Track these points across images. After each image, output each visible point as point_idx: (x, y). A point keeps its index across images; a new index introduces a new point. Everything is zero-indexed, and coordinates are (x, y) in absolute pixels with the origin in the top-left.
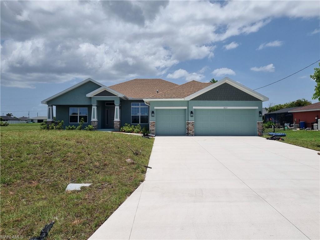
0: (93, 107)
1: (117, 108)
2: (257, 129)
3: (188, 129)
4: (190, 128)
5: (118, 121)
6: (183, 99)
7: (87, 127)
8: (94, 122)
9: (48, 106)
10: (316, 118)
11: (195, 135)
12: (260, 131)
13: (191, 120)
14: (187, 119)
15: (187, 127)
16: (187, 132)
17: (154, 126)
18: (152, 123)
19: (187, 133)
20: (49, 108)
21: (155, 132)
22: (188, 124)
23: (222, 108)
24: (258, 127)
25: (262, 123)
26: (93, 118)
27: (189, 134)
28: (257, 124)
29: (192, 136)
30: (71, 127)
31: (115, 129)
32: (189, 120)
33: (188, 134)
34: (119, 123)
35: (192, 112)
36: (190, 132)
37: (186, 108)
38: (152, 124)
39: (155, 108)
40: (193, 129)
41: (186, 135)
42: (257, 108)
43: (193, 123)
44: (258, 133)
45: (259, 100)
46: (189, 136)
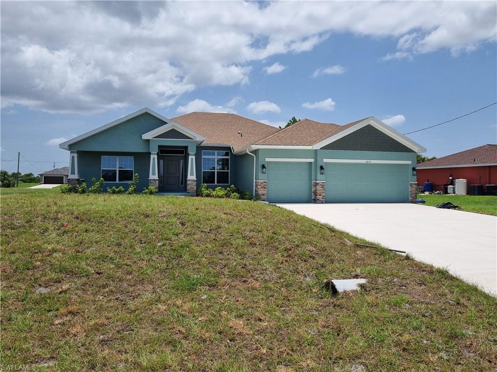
0: (152, 157)
1: (192, 159)
2: (410, 193)
3: (315, 193)
4: (318, 192)
5: (194, 180)
6: (310, 148)
7: (147, 188)
8: (154, 181)
9: (71, 153)
10: (451, 178)
11: (326, 202)
12: (413, 196)
13: (321, 179)
14: (313, 178)
15: (313, 190)
16: (313, 198)
17: (265, 188)
18: (261, 183)
19: (313, 200)
20: (73, 157)
21: (266, 197)
22: (316, 184)
23: (364, 161)
24: (410, 190)
25: (416, 184)
26: (153, 175)
27: (318, 200)
28: (410, 186)
29: (322, 203)
30: (118, 190)
31: (189, 192)
32: (318, 179)
33: (315, 201)
34: (196, 183)
35: (322, 168)
36: (318, 197)
37: (312, 160)
38: (262, 185)
39: (267, 160)
40: (324, 192)
41: (313, 201)
42: (410, 162)
43: (323, 184)
44: (410, 198)
45: (412, 151)
46: (318, 203)
